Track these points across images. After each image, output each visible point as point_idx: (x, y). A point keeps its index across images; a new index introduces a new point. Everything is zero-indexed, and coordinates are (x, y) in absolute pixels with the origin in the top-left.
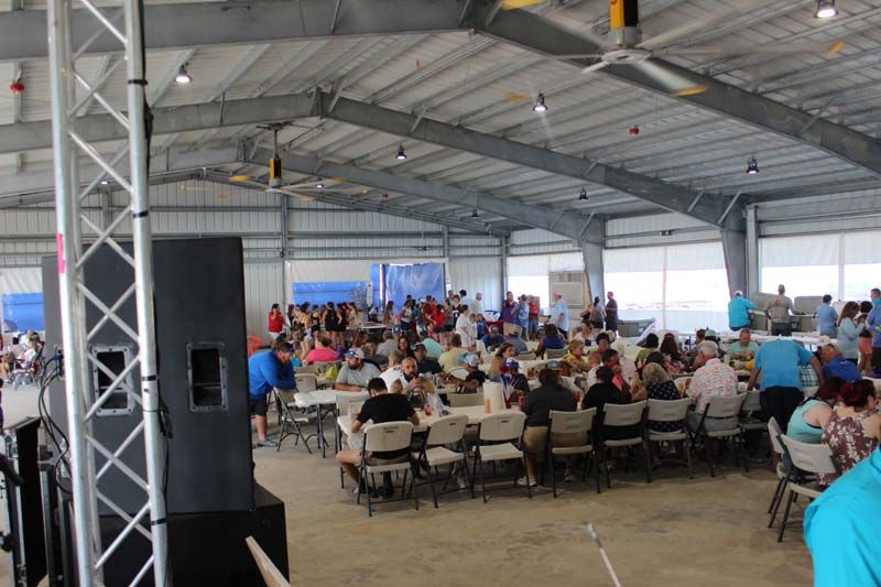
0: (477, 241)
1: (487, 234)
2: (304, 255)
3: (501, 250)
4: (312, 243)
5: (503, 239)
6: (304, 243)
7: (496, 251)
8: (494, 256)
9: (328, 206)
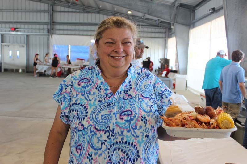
0: (153, 30)
1: (158, 26)
2: (61, 32)
3: (166, 35)
4: (65, 27)
5: (167, 29)
6: (61, 27)
7: (163, 35)
8: (162, 38)
9: (74, 10)
